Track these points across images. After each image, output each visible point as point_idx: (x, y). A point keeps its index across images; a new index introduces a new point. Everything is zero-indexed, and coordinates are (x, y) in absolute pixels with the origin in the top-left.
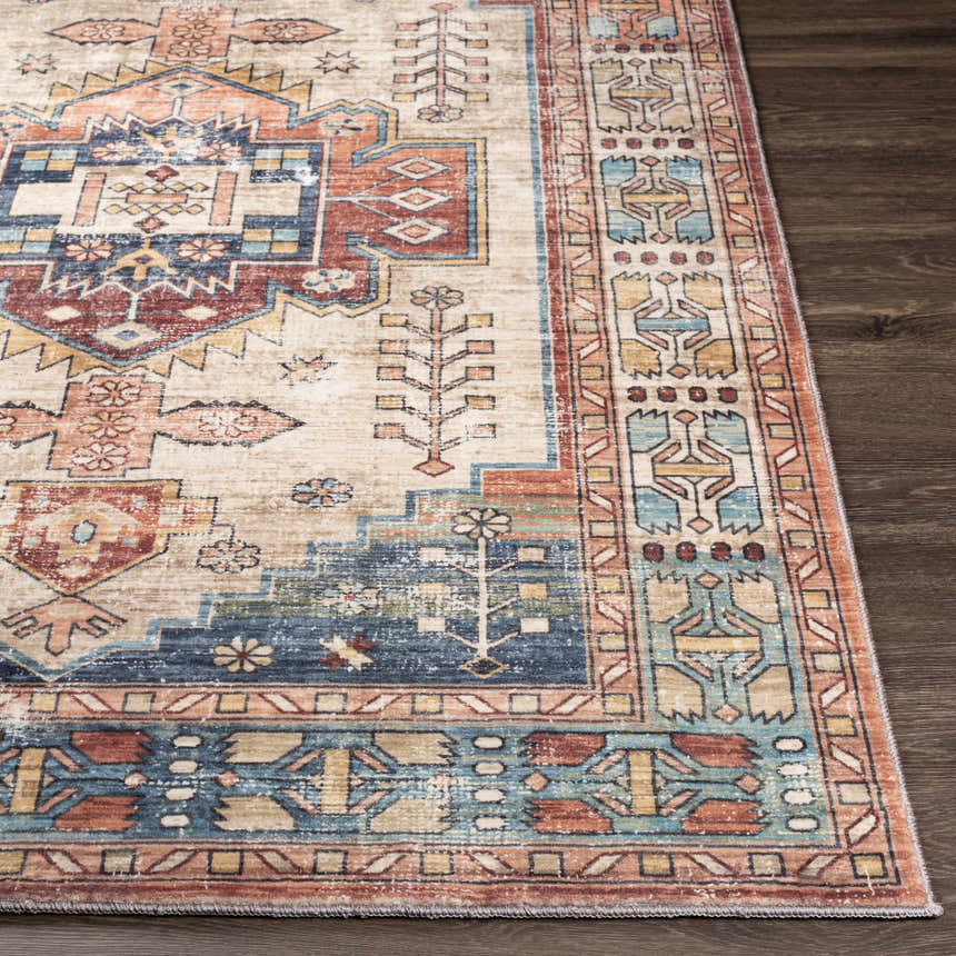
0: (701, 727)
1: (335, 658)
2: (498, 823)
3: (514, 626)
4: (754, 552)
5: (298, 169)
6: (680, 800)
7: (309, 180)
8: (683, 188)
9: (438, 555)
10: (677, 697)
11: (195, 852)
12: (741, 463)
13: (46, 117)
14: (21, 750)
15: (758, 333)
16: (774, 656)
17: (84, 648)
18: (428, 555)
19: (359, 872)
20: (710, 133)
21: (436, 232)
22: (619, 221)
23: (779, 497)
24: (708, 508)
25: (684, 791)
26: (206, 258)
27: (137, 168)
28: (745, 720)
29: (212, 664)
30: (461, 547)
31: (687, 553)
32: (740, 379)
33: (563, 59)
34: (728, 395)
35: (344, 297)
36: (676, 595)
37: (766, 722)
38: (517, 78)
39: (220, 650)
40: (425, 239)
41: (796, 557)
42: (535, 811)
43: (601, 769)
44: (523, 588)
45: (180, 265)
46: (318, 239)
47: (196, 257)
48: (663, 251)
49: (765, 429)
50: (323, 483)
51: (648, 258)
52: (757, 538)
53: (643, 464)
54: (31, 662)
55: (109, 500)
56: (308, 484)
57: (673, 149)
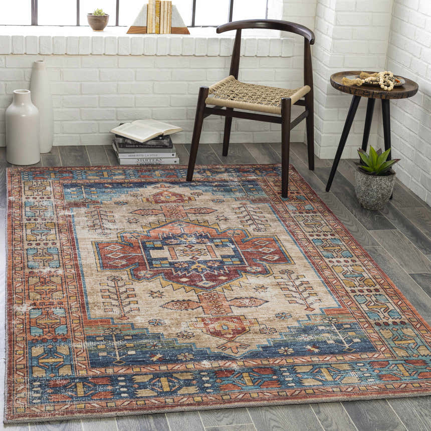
0: (410, 358)
1: (309, 350)
2: (373, 380)
3: (351, 341)
4: (402, 323)
5: (228, 244)
6: (414, 373)
7: (233, 246)
8: (339, 245)
9: (323, 328)
10: (402, 353)
11: (301, 390)
12: (389, 305)
13: (145, 233)
14: (242, 373)
15: (377, 277)
16: (420, 344)
17: (242, 352)
18: (320, 328)
19: (345, 391)
20: (337, 232)
21: (276, 257)
22: (325, 253)
23: (403, 311)
24: (386, 314)
25: (414, 371)
26: (216, 266)
27: (181, 245)
28: (420, 356)
29: (279, 353)
30: (328, 326)
31: (387, 324)
32: (378, 287)
33: (286, 216)
34: (377, 290)
35: (260, 273)
36: (388, 333)
37: (426, 357)
38: (276, 221)
39: (279, 350)
40: (274, 259)
41: (414, 323)
42: (380, 377)
43: (391, 368)
44: (349, 333)
45: (210, 267)
46: (244, 260)
47: (213, 265)
48: (342, 260)
49: (391, 297)
50: (283, 314)
51: (338, 262)
52: (402, 320)
53: (364, 306)
54: (231, 356)
55: (227, 320)
56: (278, 314)
57: (329, 237)
